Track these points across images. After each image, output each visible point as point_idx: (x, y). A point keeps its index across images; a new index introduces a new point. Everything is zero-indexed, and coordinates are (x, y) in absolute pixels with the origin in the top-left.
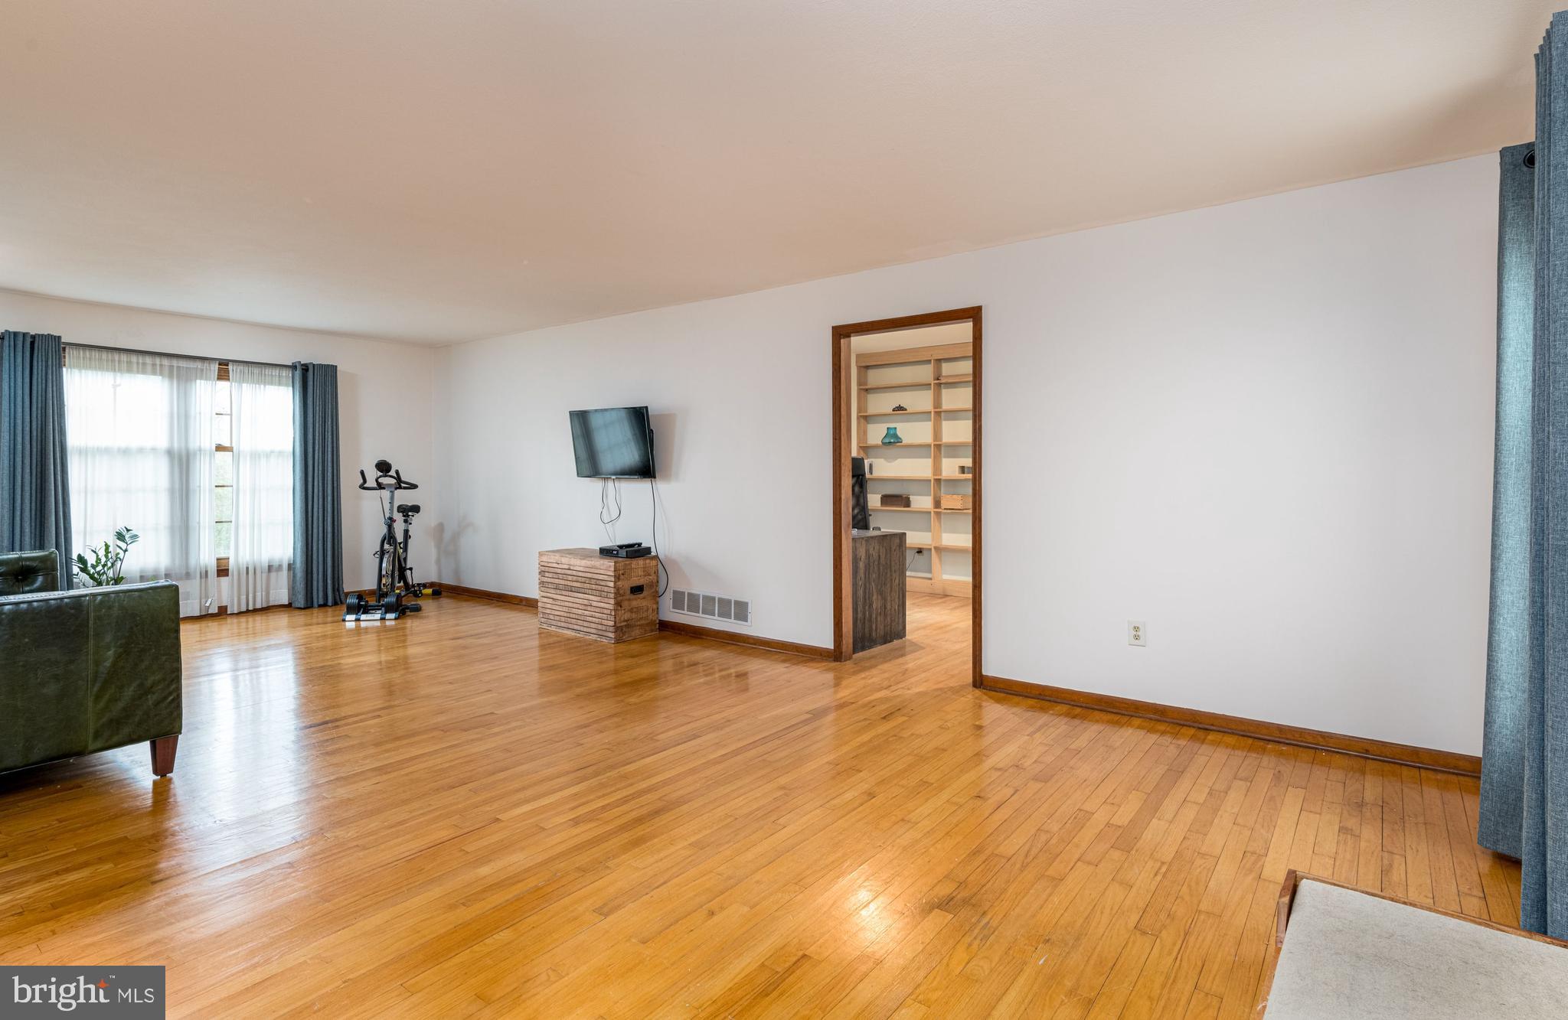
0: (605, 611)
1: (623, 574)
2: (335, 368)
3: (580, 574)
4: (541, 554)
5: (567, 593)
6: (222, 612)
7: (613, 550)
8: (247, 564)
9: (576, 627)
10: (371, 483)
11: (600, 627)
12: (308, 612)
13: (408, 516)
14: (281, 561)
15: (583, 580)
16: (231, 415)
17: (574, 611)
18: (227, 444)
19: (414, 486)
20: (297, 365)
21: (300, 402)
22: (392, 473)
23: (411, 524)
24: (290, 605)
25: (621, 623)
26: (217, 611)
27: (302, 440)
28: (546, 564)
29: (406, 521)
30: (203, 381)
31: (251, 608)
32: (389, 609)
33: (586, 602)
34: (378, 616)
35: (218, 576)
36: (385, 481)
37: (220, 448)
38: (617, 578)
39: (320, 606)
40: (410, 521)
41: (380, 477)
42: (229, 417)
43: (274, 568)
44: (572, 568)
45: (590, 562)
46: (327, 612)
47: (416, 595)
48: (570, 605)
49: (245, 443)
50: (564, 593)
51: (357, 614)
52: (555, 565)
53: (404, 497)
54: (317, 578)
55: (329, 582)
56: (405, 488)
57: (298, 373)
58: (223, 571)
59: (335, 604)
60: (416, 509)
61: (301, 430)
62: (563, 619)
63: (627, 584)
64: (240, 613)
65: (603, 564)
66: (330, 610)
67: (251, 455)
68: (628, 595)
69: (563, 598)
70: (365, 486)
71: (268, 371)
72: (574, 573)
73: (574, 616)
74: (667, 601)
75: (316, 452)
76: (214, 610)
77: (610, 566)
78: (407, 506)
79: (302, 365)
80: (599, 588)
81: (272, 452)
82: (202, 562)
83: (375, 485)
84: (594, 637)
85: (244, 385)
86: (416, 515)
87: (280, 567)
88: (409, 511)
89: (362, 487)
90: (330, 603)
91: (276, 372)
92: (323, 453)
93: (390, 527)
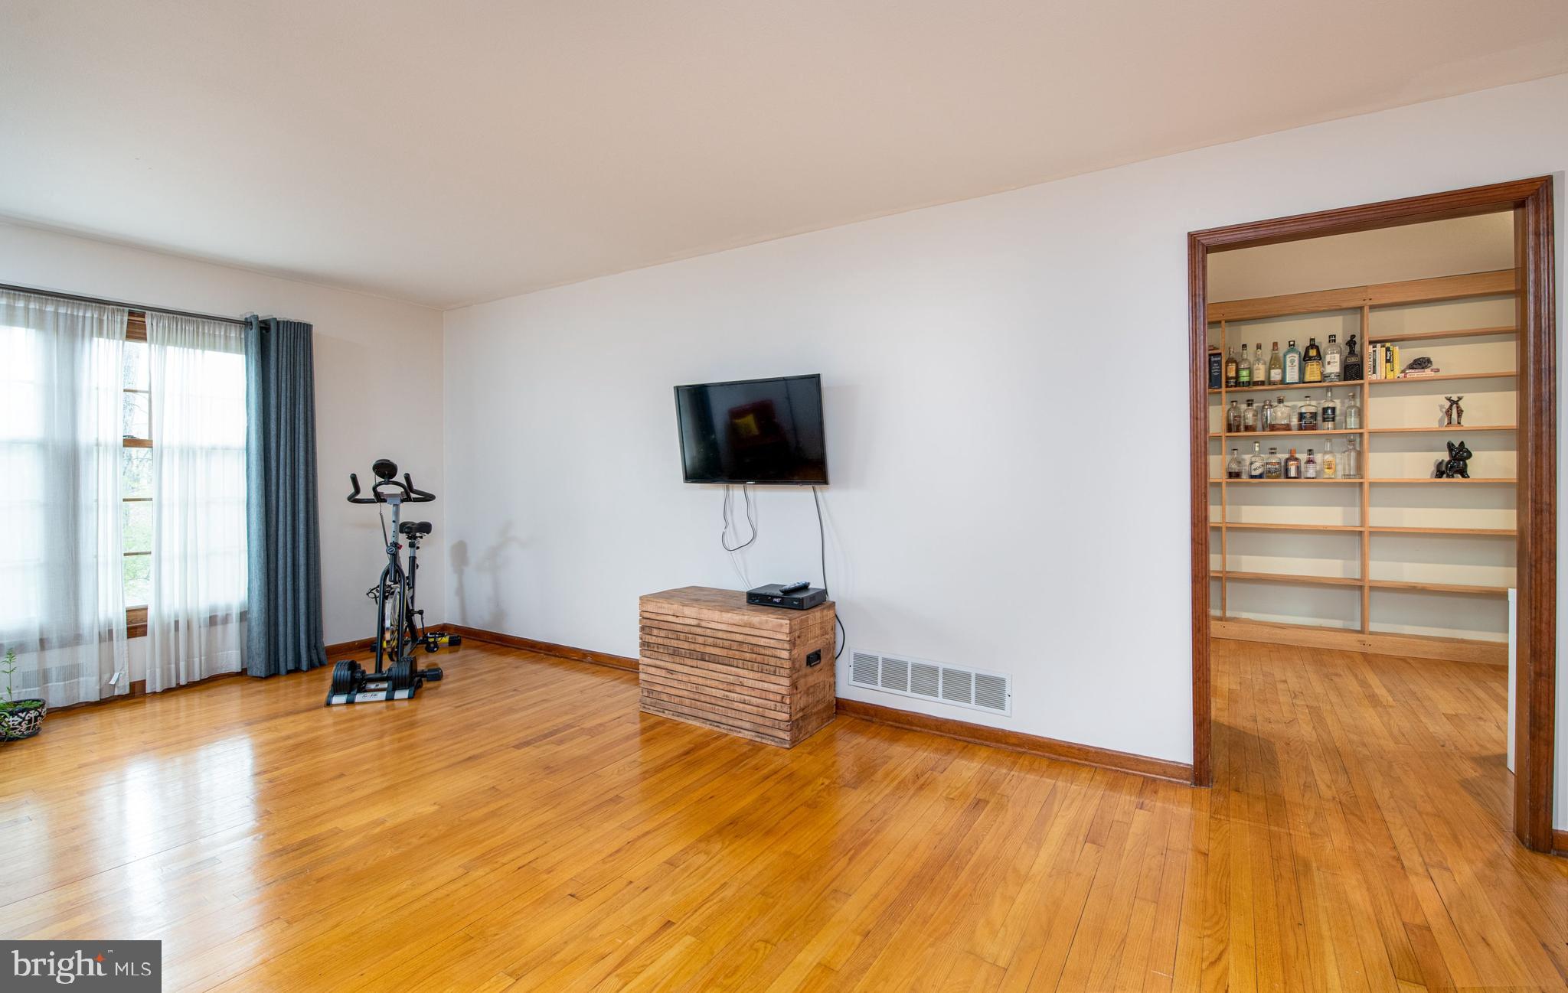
0: (772, 696)
1: (799, 637)
2: (306, 328)
3: (720, 635)
4: (644, 600)
5: (694, 663)
6: (137, 693)
7: (773, 597)
8: (177, 615)
9: (711, 716)
10: (366, 493)
11: (759, 720)
12: (272, 684)
13: (415, 538)
14: (229, 607)
15: (727, 643)
16: (150, 392)
17: (708, 690)
18: (142, 435)
19: (428, 498)
20: (253, 320)
21: (256, 375)
22: (399, 477)
23: (418, 548)
24: (242, 674)
25: (797, 714)
26: (127, 691)
27: (261, 430)
28: (653, 616)
29: (412, 545)
30: (102, 340)
31: (183, 682)
32: (398, 684)
33: (731, 679)
34: (382, 695)
35: (129, 636)
36: (385, 489)
37: (131, 442)
38: (793, 643)
39: (289, 672)
40: (417, 545)
41: (380, 484)
42: (147, 395)
43: (219, 619)
44: (704, 624)
45: (741, 617)
46: (299, 684)
47: (431, 648)
48: (701, 681)
49: (169, 434)
50: (688, 661)
51: (349, 693)
52: (671, 619)
53: (412, 513)
54: (285, 629)
55: (303, 636)
56: (416, 500)
57: (253, 334)
58: (136, 627)
59: (312, 667)
60: (425, 528)
61: (258, 416)
62: (687, 702)
63: (803, 652)
64: (168, 692)
65: (767, 622)
66: (304, 678)
67: (182, 451)
68: (806, 670)
69: (686, 669)
70: (358, 497)
71: (208, 328)
72: (709, 632)
73: (708, 699)
74: (845, 669)
75: (282, 448)
76: (123, 689)
77: (781, 625)
78: (413, 524)
79: (261, 322)
80: (759, 658)
81: (214, 448)
82: (102, 617)
83: (371, 496)
84: (748, 735)
85: (170, 349)
86: (426, 536)
87: (226, 620)
88: (416, 531)
89: (353, 499)
90: (304, 667)
91: (220, 331)
92: (293, 450)
93: (395, 557)
